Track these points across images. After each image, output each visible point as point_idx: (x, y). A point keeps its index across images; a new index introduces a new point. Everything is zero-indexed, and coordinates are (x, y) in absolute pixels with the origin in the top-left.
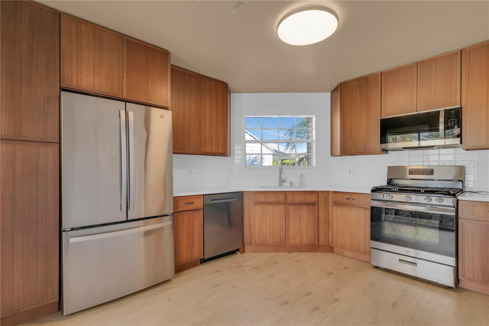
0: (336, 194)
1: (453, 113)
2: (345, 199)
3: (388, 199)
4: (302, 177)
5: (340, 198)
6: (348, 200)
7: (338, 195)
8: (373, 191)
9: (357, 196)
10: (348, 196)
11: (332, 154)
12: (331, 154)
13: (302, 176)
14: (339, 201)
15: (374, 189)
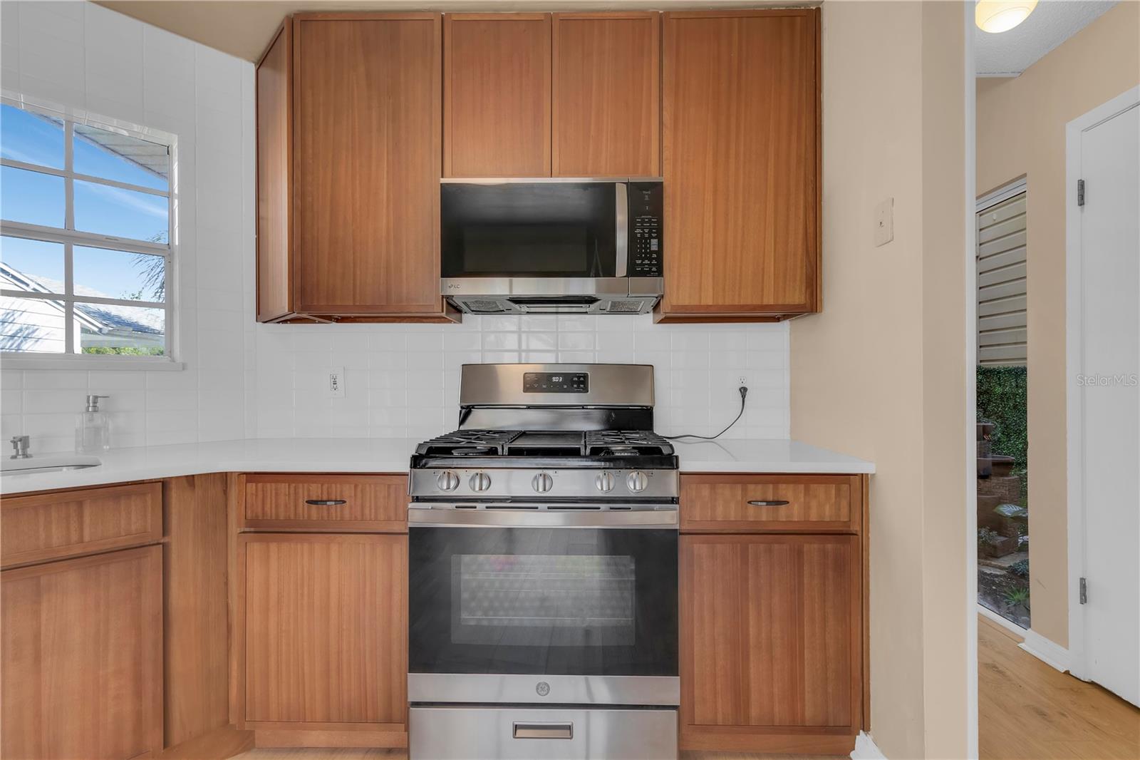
0: (260, 485)
1: (647, 198)
2: (304, 506)
3: (444, 490)
4: (95, 411)
5: (279, 504)
6: (314, 507)
7: (270, 487)
8: (417, 461)
9: (356, 486)
10: (315, 491)
11: (262, 314)
12: (258, 312)
13: (94, 404)
14: (277, 514)
15: (424, 451)
